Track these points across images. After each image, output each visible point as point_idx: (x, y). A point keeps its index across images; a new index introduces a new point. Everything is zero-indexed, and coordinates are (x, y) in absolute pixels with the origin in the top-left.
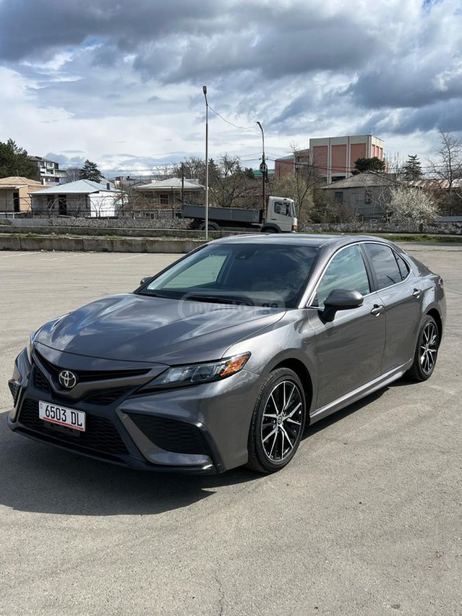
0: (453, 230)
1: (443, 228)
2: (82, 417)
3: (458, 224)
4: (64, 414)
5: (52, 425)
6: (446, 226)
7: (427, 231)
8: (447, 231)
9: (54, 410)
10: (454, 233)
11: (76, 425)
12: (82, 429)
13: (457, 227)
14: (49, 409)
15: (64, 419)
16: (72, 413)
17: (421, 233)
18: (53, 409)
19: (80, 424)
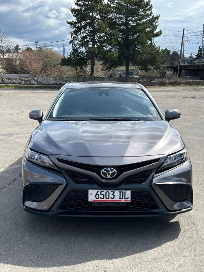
0: (20, 81)
1: (14, 80)
2: (128, 193)
3: (22, 78)
4: (113, 194)
5: (100, 203)
6: (16, 79)
7: (6, 82)
8: (17, 82)
9: (104, 193)
10: (20, 83)
11: (124, 199)
12: (129, 201)
13: (22, 80)
14: (99, 193)
15: (113, 197)
16: (120, 192)
17: (3, 83)
18: (102, 193)
19: (126, 198)
